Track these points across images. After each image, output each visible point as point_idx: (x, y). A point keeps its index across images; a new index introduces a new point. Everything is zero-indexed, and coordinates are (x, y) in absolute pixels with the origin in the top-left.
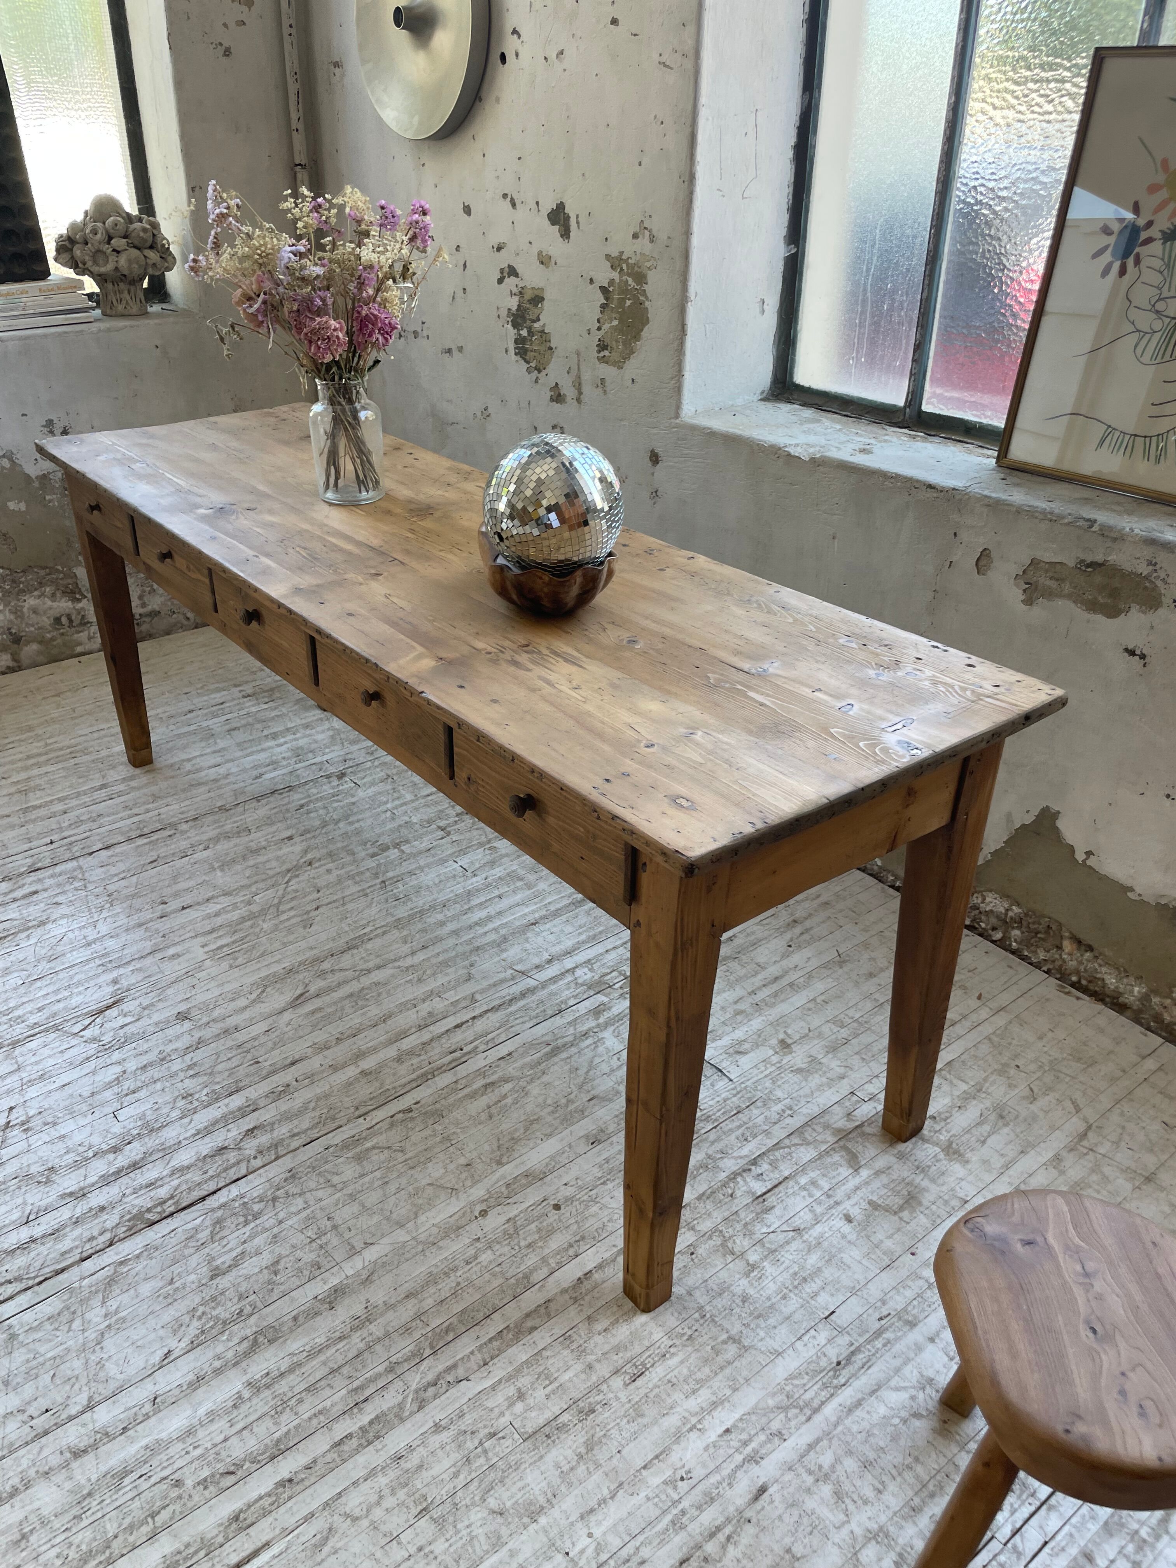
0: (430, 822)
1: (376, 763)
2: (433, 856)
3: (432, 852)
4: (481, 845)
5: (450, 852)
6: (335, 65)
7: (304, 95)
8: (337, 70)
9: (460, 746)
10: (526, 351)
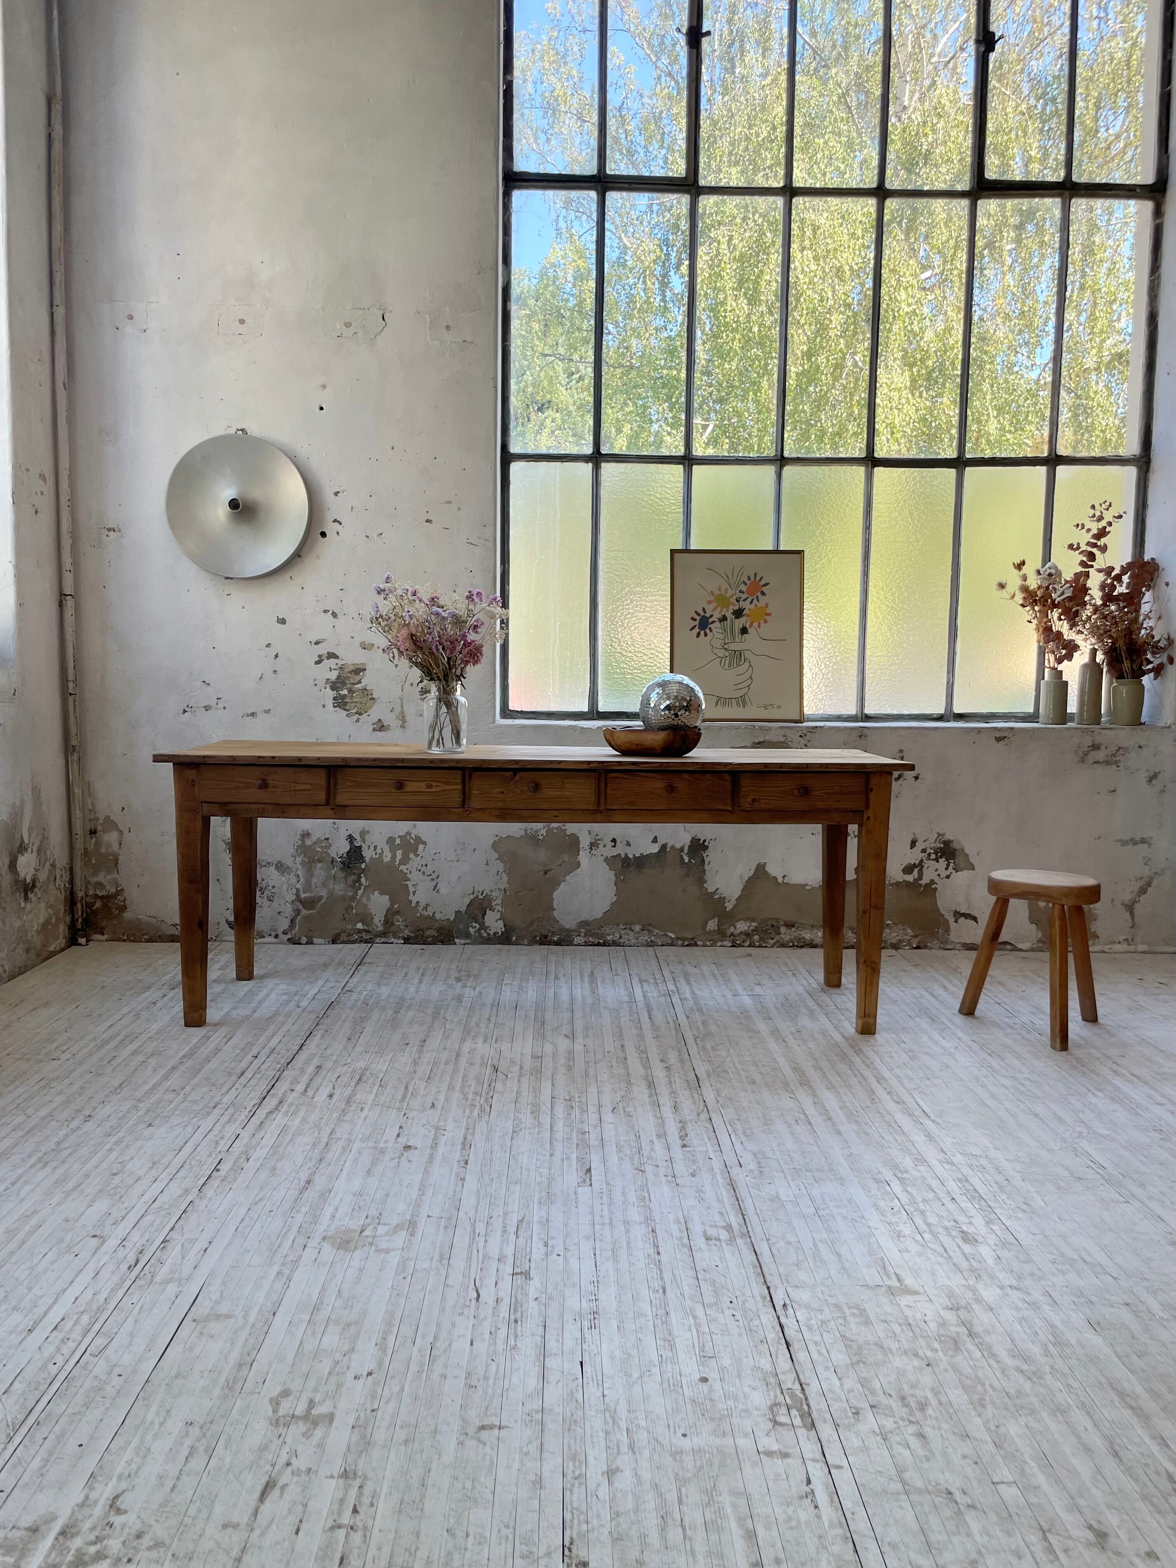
6: (109, 530)
7: (74, 548)
8: (111, 533)
9: (746, 783)
10: (346, 704)
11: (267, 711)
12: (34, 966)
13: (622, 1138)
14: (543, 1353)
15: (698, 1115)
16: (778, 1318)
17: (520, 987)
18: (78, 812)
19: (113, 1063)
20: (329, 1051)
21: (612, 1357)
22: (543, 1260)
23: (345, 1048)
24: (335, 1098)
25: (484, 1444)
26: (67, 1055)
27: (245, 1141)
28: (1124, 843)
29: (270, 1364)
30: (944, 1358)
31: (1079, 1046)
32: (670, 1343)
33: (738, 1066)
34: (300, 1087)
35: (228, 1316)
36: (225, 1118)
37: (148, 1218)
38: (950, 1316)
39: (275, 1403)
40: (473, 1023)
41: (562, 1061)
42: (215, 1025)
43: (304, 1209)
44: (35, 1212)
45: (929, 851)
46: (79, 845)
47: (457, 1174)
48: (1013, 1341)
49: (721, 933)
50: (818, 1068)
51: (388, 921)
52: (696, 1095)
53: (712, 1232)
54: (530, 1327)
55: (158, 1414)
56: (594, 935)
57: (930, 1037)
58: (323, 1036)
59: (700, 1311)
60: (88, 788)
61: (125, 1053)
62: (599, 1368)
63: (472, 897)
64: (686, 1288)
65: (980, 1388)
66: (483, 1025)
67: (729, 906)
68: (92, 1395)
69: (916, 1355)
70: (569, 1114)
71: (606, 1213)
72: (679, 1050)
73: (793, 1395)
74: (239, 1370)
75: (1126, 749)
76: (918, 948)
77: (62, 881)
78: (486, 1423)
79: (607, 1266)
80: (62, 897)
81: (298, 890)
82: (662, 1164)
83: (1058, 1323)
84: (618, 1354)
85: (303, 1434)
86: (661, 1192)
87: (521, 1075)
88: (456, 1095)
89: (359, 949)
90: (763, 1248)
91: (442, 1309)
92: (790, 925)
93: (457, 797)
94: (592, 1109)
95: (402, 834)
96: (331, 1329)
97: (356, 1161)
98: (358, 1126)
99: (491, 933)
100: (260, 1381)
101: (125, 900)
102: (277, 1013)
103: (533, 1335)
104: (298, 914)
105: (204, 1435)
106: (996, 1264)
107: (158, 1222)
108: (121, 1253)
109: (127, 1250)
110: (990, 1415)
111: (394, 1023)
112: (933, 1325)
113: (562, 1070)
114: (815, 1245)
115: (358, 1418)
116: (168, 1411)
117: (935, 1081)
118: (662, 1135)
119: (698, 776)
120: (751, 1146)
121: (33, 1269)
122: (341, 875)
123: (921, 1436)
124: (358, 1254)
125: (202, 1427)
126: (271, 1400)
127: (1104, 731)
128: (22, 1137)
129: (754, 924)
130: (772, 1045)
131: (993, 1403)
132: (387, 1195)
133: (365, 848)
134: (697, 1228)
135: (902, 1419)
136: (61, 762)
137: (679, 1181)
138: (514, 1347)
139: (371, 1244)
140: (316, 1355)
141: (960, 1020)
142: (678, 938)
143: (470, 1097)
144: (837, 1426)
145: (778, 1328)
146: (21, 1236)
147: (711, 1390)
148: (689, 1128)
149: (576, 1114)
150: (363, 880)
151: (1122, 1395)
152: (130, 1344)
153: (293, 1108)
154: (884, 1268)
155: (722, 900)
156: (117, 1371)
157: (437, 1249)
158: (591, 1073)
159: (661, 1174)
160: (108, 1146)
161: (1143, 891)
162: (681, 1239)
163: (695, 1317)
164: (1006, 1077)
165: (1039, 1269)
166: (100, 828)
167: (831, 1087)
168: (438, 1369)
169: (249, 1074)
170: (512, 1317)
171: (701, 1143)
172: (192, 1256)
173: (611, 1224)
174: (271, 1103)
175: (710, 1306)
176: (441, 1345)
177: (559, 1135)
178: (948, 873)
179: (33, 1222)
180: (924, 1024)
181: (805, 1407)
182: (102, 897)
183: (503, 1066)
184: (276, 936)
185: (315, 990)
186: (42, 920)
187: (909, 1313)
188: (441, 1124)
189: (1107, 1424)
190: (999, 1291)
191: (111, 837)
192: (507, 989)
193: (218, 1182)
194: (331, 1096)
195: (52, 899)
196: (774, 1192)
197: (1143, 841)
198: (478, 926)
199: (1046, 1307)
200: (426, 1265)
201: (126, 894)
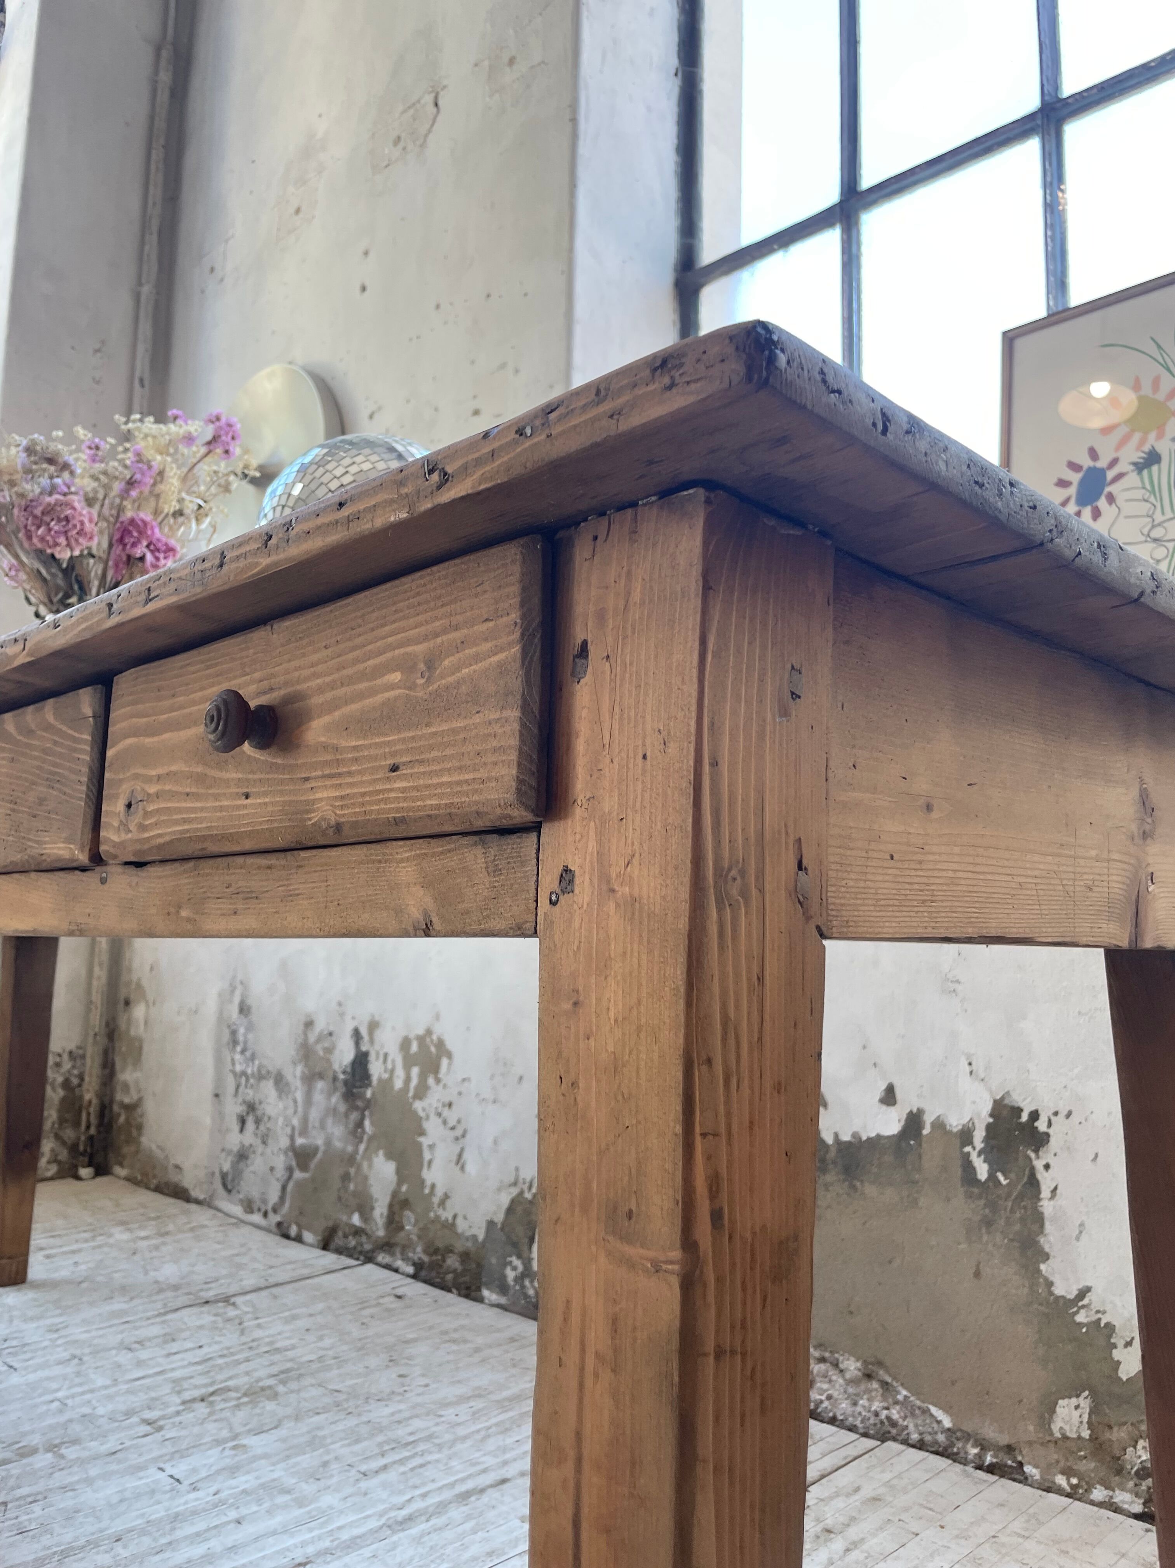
0: (129, 1414)
1: (59, 1342)
2: (120, 1462)
3: (118, 1455)
4: (218, 1442)
5: (155, 1454)
46: (93, 1020)
49: (1105, 1457)
51: (393, 1219)
63: (514, 1191)
67: (1129, 1362)
95: (421, 1031)
101: (143, 1116)
104: (290, 1177)
122: (342, 1108)
133: (372, 1057)
142: (964, 1436)
150: (367, 1123)
166: (132, 997)
182: (127, 1107)
184: (265, 1215)
191: (140, 1013)
198: (520, 1268)
201: (144, 1106)
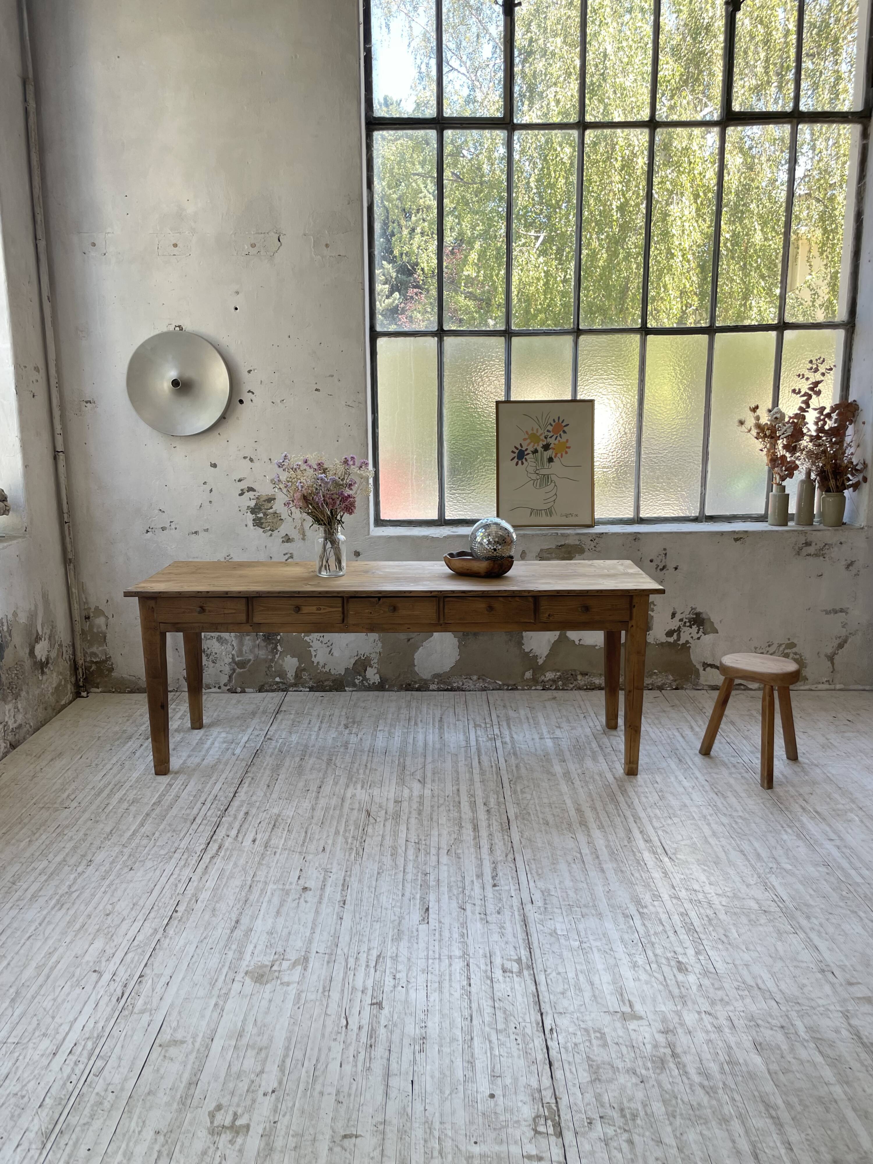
6: (87, 402)
7: (62, 416)
8: (88, 405)
9: (544, 604)
10: (262, 524)
11: (207, 530)
12: (51, 719)
13: (453, 879)
14: (387, 1075)
15: (506, 856)
16: (546, 1040)
17: (390, 733)
18: (76, 605)
19: (107, 810)
20: (254, 798)
21: (432, 1077)
22: (391, 991)
23: (265, 795)
24: (257, 842)
25: (346, 1150)
26: (74, 804)
27: (195, 884)
28: (828, 612)
29: (209, 1083)
30: (653, 1075)
31: (781, 784)
32: (471, 1063)
33: (538, 808)
34: (233, 833)
35: (182, 1042)
36: (182, 863)
37: (130, 956)
38: (661, 1039)
39: (212, 1116)
40: (355, 770)
41: (415, 806)
42: (176, 773)
43: (234, 947)
44: (56, 949)
45: (685, 620)
46: (78, 628)
47: (338, 913)
48: (701, 1060)
49: (535, 681)
50: (594, 808)
51: (297, 676)
52: (506, 837)
53: (508, 965)
54: (380, 1051)
55: (137, 1123)
56: (444, 683)
57: (676, 777)
58: (250, 784)
59: (494, 1038)
60: (82, 588)
61: (114, 801)
62: (423, 1087)
63: (356, 658)
64: (486, 1015)
65: (674, 1102)
66: (361, 771)
67: (540, 661)
68: (95, 1108)
69: (635, 1073)
70: (417, 857)
71: (437, 948)
72: (497, 793)
73: (550, 1108)
74: (189, 1089)
75: (831, 545)
76: (677, 689)
77: (67, 655)
78: (348, 1132)
79: (434, 997)
80: (67, 665)
81: (233, 655)
82: (478, 902)
83: (733, 1045)
84: (437, 1074)
85: (230, 1141)
86: (476, 927)
87: (386, 820)
88: (340, 839)
89: (277, 696)
90: (541, 978)
91: (323, 1035)
92: (584, 674)
93: (338, 617)
94: (433, 851)
96: (249, 1051)
97: (270, 901)
98: (272, 869)
99: (371, 683)
100: (203, 1098)
101: (112, 664)
102: (219, 761)
103: (381, 1058)
104: (234, 672)
105: (167, 1141)
106: (698, 991)
107: (136, 958)
108: (113, 986)
109: (116, 984)
110: (678, 1123)
111: (300, 770)
112: (649, 1047)
113: (414, 814)
114: (577, 975)
115: (265, 1129)
116: (144, 1122)
117: (676, 820)
118: (480, 875)
119: (510, 599)
120: (541, 884)
121: (55, 1000)
122: (263, 644)
123: (631, 1142)
124: (268, 986)
125: (165, 1136)
126: (209, 1113)
127: (814, 533)
128: (46, 881)
129: (558, 674)
130: (564, 787)
131: (681, 1114)
132: (289, 933)
134: (498, 961)
135: (620, 1128)
136: (62, 571)
137: (489, 918)
138: (369, 1069)
139: (277, 978)
140: (239, 1076)
141: (699, 759)
142: (504, 685)
143: (350, 841)
144: (576, 1133)
145: (545, 1050)
146: (46, 970)
147: (496, 1105)
148: (499, 867)
149: (422, 857)
150: (279, 648)
151: (768, 1106)
152: (119, 1066)
153: (228, 853)
154: (622, 995)
155: (536, 657)
156: (111, 1088)
157: (322, 982)
158: (435, 818)
159: (477, 912)
160: (103, 889)
161: (841, 646)
162: (486, 971)
163: (490, 1042)
164: (725, 815)
165: (727, 995)
166: (92, 615)
167: (601, 827)
168: (318, 1087)
169: (198, 821)
170: (369, 1043)
171: (507, 885)
172: (159, 989)
173: (440, 958)
174: (214, 847)
175: (501, 1031)
176: (321, 1066)
177: (409, 877)
178: (699, 635)
179: (54, 959)
180: (673, 764)
181: (557, 1118)
182: (96, 663)
183: (374, 809)
184: (219, 688)
185: (245, 739)
186: (54, 686)
187: (634, 1035)
188: (329, 866)
189: (754, 1131)
190: (696, 1015)
191: (100, 621)
192: (380, 735)
193: (176, 922)
194: (254, 841)
195: (61, 669)
196: (553, 928)
197: (842, 611)
198: (361, 679)
199: (727, 1030)
200: (313, 997)
201: (113, 660)
